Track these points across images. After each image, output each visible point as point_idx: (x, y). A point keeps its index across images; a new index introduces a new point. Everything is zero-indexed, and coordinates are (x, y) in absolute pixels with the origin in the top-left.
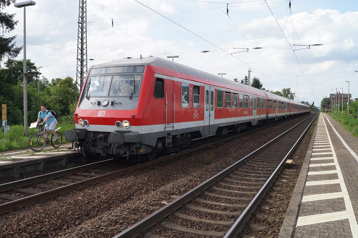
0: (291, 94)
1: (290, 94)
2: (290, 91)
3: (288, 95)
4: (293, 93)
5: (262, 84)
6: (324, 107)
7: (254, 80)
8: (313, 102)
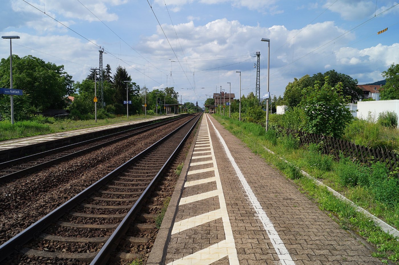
0: (175, 93)
1: (173, 94)
2: (173, 90)
3: (171, 95)
4: (176, 92)
5: (130, 76)
6: (208, 107)
7: (119, 70)
8: (197, 102)
